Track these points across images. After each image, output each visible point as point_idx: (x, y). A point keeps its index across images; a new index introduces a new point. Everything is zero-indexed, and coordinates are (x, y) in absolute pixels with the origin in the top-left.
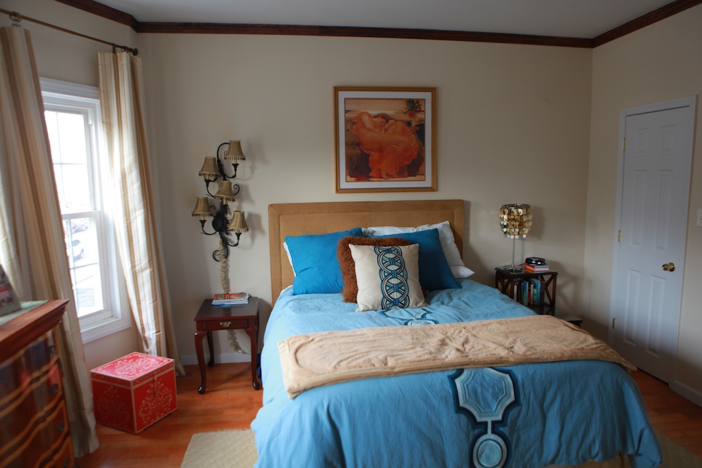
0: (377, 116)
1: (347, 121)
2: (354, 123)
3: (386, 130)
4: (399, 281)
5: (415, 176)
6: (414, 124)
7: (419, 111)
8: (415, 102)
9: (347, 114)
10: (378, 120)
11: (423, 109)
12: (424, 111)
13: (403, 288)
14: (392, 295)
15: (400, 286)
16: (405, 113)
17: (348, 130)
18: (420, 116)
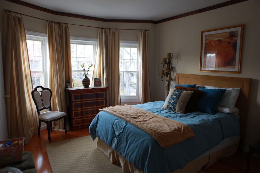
0: (217, 41)
1: (206, 44)
2: (208, 45)
3: (220, 47)
4: (174, 102)
5: (231, 66)
6: (232, 43)
7: (235, 37)
8: (233, 32)
9: (206, 41)
10: (217, 43)
11: (237, 35)
12: (237, 36)
13: (174, 104)
14: (170, 106)
15: (174, 103)
16: (228, 38)
17: (206, 47)
18: (235, 39)
